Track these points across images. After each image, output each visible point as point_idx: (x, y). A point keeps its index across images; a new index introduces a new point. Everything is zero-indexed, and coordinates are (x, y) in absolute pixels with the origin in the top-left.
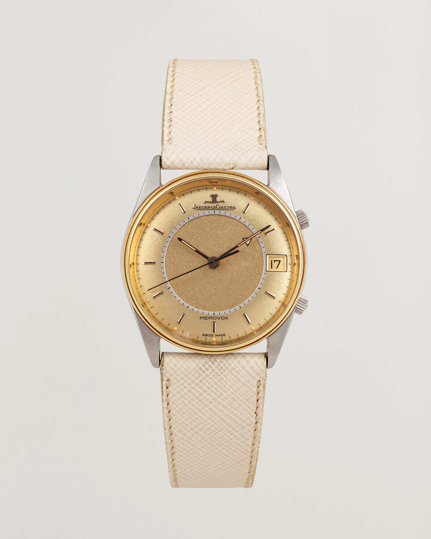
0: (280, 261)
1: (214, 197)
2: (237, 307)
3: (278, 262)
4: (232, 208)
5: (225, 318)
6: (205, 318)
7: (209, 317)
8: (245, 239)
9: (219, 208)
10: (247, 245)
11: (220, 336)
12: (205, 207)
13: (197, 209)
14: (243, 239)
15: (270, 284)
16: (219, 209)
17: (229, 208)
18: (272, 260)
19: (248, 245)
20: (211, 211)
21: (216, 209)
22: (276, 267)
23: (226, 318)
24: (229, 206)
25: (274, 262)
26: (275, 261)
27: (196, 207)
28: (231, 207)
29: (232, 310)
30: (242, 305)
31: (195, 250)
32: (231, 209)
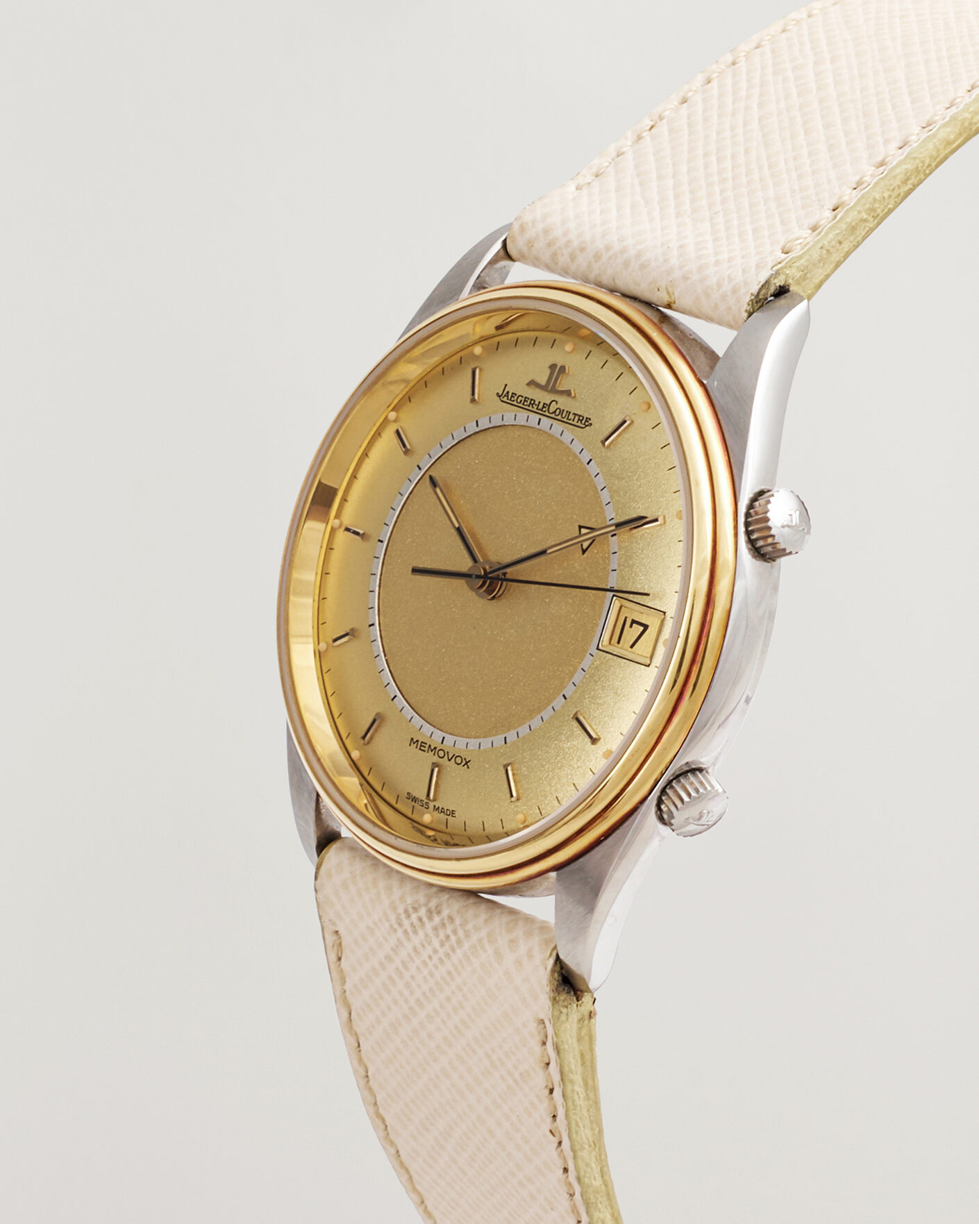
0: (646, 627)
1: (557, 371)
2: (498, 740)
3: (642, 628)
4: (583, 422)
5: (464, 762)
6: (421, 746)
7: (430, 746)
8: (587, 531)
9: (555, 412)
10: (582, 549)
11: (444, 812)
12: (523, 399)
13: (505, 399)
14: (580, 527)
15: (592, 693)
16: (553, 416)
17: (577, 418)
18: (626, 618)
19: (584, 551)
20: (532, 415)
21: (546, 413)
22: (632, 643)
23: (467, 763)
24: (578, 413)
25: (631, 626)
26: (634, 622)
27: (505, 392)
28: (581, 417)
29: (486, 743)
30: (511, 736)
31: (457, 525)
32: (579, 424)
